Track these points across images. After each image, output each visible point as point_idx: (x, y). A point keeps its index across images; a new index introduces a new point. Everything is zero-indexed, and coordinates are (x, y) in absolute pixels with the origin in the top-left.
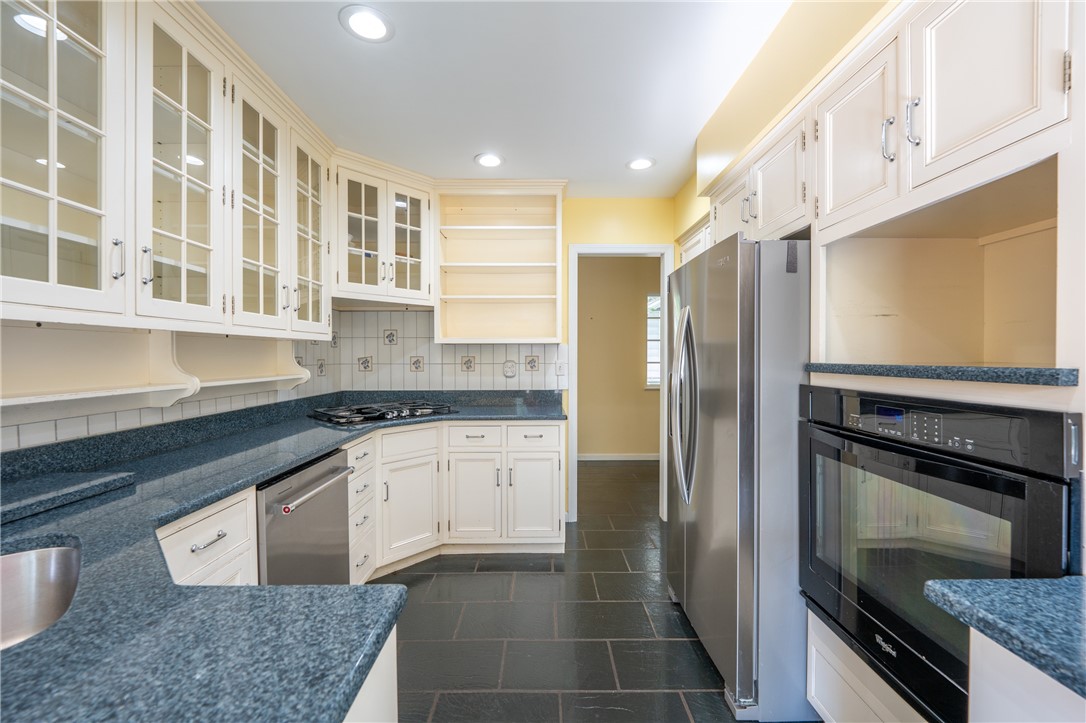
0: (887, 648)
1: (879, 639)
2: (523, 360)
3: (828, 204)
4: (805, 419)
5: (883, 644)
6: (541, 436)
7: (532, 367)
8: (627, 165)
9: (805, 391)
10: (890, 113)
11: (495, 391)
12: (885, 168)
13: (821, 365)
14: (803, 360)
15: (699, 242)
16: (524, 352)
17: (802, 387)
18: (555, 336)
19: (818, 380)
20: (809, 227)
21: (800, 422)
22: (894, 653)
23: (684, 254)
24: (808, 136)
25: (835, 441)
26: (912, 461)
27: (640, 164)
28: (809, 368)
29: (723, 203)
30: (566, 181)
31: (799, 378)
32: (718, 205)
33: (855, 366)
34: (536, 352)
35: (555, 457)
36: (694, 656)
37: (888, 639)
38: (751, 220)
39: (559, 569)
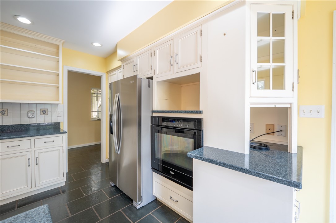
0: (173, 173)
1: (171, 172)
2: (39, 110)
3: (157, 72)
4: (152, 125)
5: (172, 173)
6: (53, 141)
7: (44, 113)
8: (92, 43)
9: (152, 117)
10: (172, 55)
11: (22, 125)
12: (170, 67)
13: (156, 111)
14: (151, 110)
15: (115, 74)
16: (39, 108)
17: (151, 116)
18: (58, 100)
19: (155, 115)
20: (153, 76)
21: (151, 125)
22: (174, 174)
23: (109, 77)
24: (152, 54)
25: (159, 129)
26: (174, 130)
27: (97, 44)
28: (153, 112)
29: (126, 64)
30: (65, 41)
31: (150, 114)
32: (124, 65)
33: (164, 111)
34: (46, 107)
35: (61, 149)
36: (122, 198)
37: (172, 171)
38: (136, 71)
39: (63, 192)
